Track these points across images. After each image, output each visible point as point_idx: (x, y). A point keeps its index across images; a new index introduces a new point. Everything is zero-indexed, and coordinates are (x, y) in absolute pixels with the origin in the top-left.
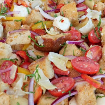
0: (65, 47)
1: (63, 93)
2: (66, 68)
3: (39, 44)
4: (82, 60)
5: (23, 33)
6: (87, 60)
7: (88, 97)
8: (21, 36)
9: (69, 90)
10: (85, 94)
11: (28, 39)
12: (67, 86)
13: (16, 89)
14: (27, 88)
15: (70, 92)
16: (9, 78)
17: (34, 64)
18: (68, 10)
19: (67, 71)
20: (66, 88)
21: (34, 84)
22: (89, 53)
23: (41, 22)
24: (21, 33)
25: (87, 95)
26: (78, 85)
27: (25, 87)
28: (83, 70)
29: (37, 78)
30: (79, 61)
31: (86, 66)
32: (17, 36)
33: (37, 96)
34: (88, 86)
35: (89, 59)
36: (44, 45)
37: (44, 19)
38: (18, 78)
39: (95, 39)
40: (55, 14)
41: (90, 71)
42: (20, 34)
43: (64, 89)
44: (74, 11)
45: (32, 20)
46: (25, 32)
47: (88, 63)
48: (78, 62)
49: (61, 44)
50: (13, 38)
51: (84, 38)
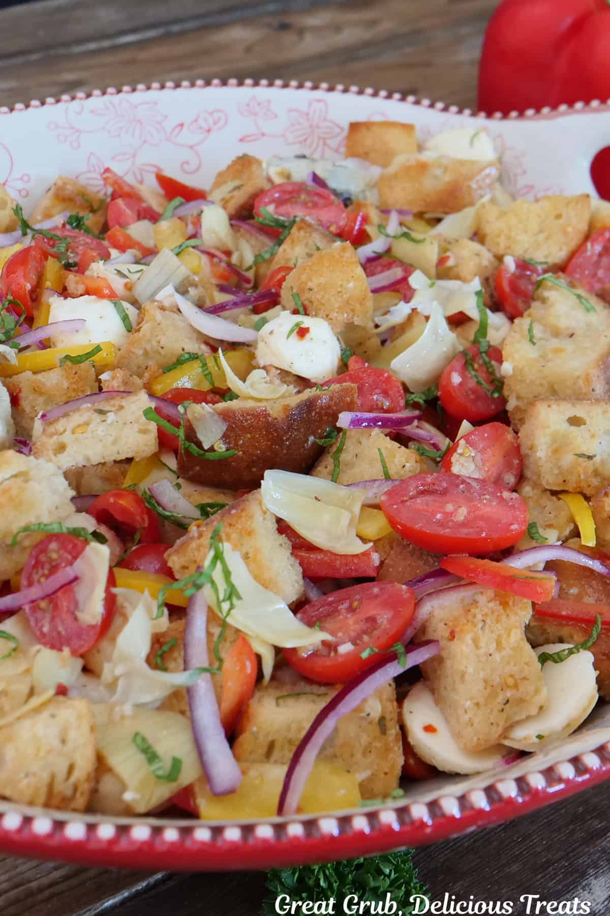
0: (334, 449)
1: (365, 655)
2: (359, 541)
3: (206, 447)
4: (432, 488)
5: (113, 409)
6: (461, 486)
7: (497, 657)
8: (104, 421)
9: (396, 638)
10: (482, 644)
11: (144, 431)
12: (379, 621)
13: (119, 670)
14: (175, 659)
15: (399, 648)
16: (76, 619)
17: (196, 535)
18: (322, 280)
19: (366, 554)
20: (376, 633)
21: (209, 634)
22: (461, 455)
23: (194, 357)
24: (106, 408)
25: (493, 646)
26: (436, 613)
27: (162, 657)
28: (447, 532)
29: (221, 597)
30: (422, 493)
31: (462, 514)
32: (87, 424)
33: (234, 686)
34: (491, 605)
35: (468, 481)
36: (228, 450)
37: (204, 348)
38: (117, 620)
39: (478, 398)
40: (256, 318)
41: (484, 535)
42: (101, 412)
43: (366, 638)
44: (351, 285)
45: (146, 353)
46: (124, 403)
47: (469, 500)
48: (419, 501)
49: (311, 438)
50: (68, 433)
51: (421, 401)
